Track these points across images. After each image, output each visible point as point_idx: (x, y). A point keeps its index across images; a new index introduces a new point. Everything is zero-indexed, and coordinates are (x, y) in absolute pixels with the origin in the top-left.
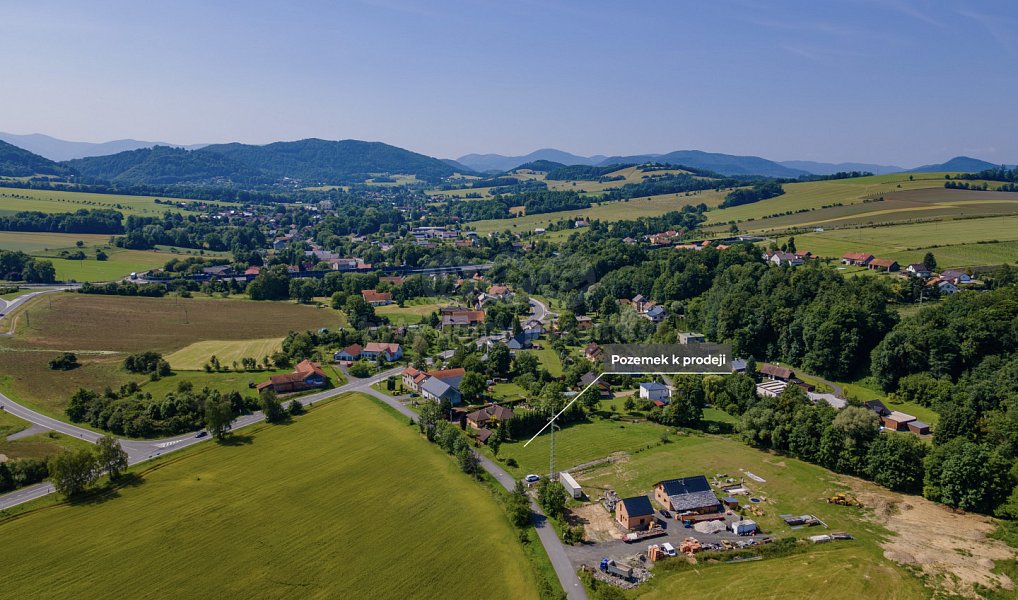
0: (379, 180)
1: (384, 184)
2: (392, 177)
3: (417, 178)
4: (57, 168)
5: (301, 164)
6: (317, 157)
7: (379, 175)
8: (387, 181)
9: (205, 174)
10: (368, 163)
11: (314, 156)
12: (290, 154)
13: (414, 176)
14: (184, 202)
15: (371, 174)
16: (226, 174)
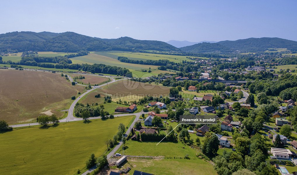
0: (271, 50)
1: (272, 52)
2: (277, 49)
3: (287, 49)
4: (176, 49)
5: (245, 46)
6: (251, 43)
7: (272, 49)
8: (274, 50)
9: (213, 50)
10: (269, 45)
11: (250, 43)
12: (242, 43)
13: (286, 49)
14: (192, 57)
15: (269, 49)
16: (219, 49)
